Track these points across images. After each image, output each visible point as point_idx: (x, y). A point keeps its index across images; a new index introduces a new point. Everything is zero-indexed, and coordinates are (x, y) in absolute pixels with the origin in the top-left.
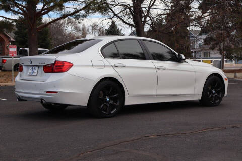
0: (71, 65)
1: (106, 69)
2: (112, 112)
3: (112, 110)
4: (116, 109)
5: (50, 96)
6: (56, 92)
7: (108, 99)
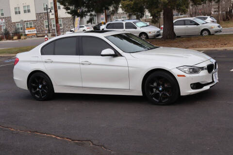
4: (46, 95)
7: (40, 87)
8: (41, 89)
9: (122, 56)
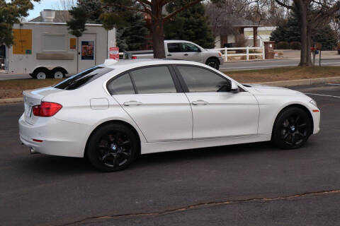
0: (59, 107)
1: (110, 109)
2: (120, 164)
3: (120, 163)
4: (126, 160)
5: (36, 145)
6: (41, 141)
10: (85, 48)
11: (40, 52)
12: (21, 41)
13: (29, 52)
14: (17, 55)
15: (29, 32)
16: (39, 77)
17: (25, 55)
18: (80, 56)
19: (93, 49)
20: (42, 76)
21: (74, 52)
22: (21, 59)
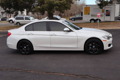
4: (28, 52)
7: (25, 48)
8: (25, 49)
9: (73, 31)
10: (107, 12)
11: (92, 14)
12: (86, 11)
13: (89, 14)
14: (85, 15)
15: (89, 8)
16: (92, 22)
17: (88, 15)
18: (105, 15)
19: (110, 13)
20: (93, 21)
21: (103, 14)
22: (86, 16)
